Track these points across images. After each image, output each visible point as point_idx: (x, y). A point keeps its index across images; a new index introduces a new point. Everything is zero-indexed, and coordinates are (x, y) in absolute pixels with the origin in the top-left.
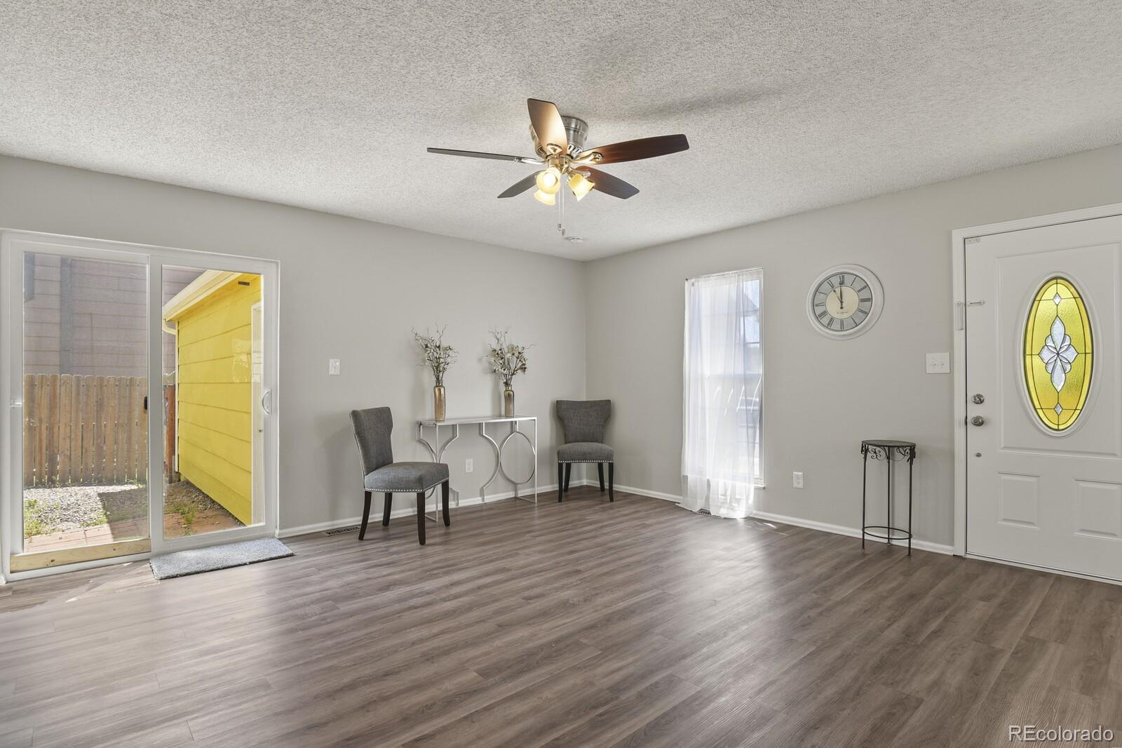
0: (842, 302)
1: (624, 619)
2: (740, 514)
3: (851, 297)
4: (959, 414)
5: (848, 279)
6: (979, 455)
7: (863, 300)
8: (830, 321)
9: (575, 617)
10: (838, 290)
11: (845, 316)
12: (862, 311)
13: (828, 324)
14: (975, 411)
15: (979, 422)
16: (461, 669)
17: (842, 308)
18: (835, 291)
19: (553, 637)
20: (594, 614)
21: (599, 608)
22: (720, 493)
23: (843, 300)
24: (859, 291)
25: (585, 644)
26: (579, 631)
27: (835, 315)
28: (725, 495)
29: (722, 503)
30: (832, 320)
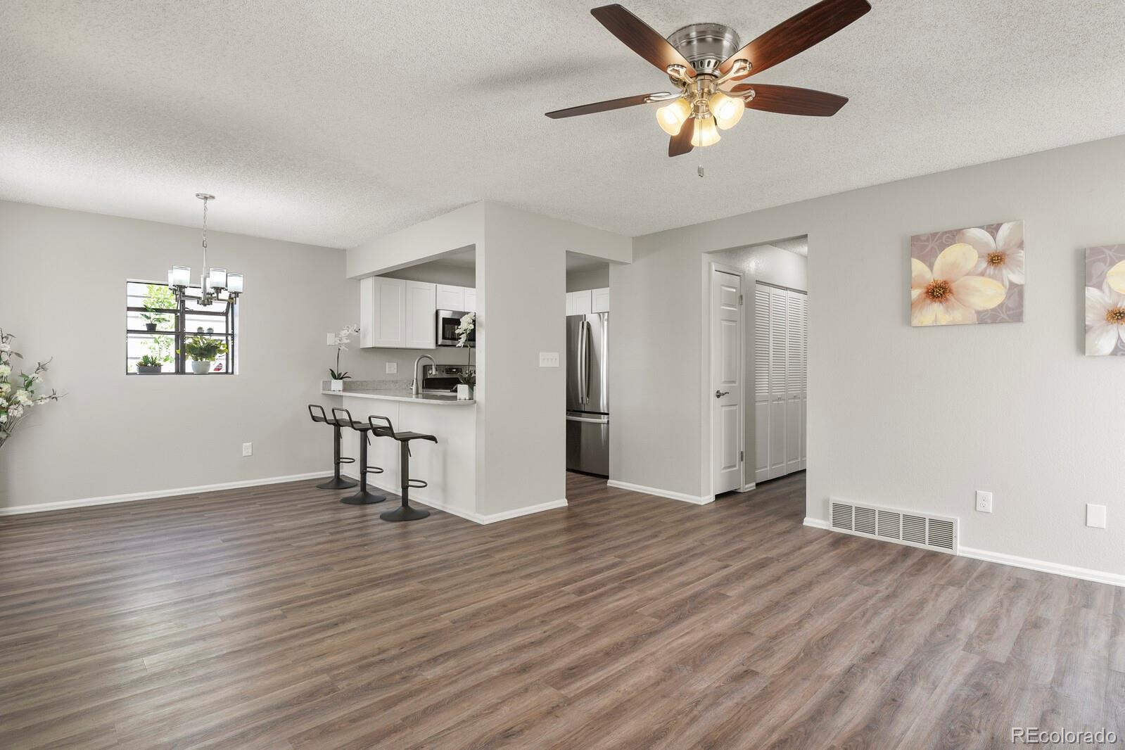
1: (617, 644)
9: (674, 645)
16: (745, 598)
19: (685, 624)
20: (654, 650)
21: (649, 659)
25: (653, 617)
26: (662, 629)
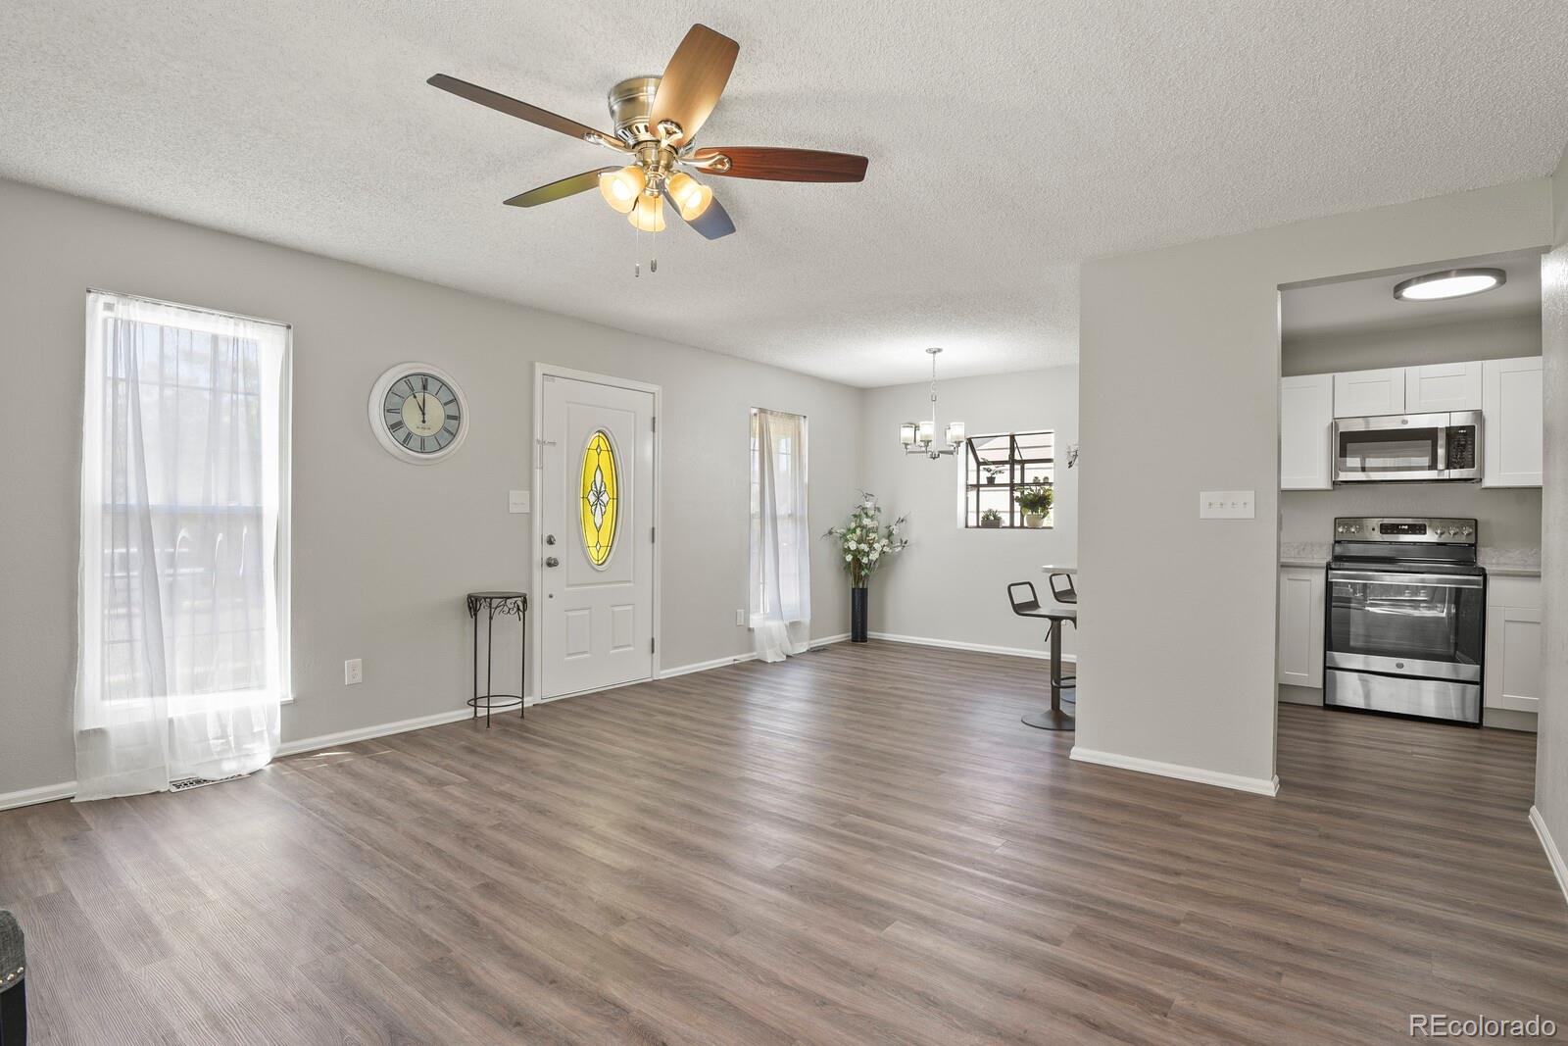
0: (424, 414)
2: (261, 757)
3: (436, 411)
4: (537, 558)
5: (433, 386)
6: (551, 596)
7: (449, 417)
8: (407, 437)
10: (420, 396)
11: (426, 433)
12: (448, 431)
13: (405, 441)
14: (551, 552)
15: (551, 563)
17: (424, 422)
18: (415, 397)
22: (210, 736)
23: (426, 411)
24: (446, 404)
27: (414, 430)
28: (224, 735)
29: (219, 753)
30: (409, 435)
